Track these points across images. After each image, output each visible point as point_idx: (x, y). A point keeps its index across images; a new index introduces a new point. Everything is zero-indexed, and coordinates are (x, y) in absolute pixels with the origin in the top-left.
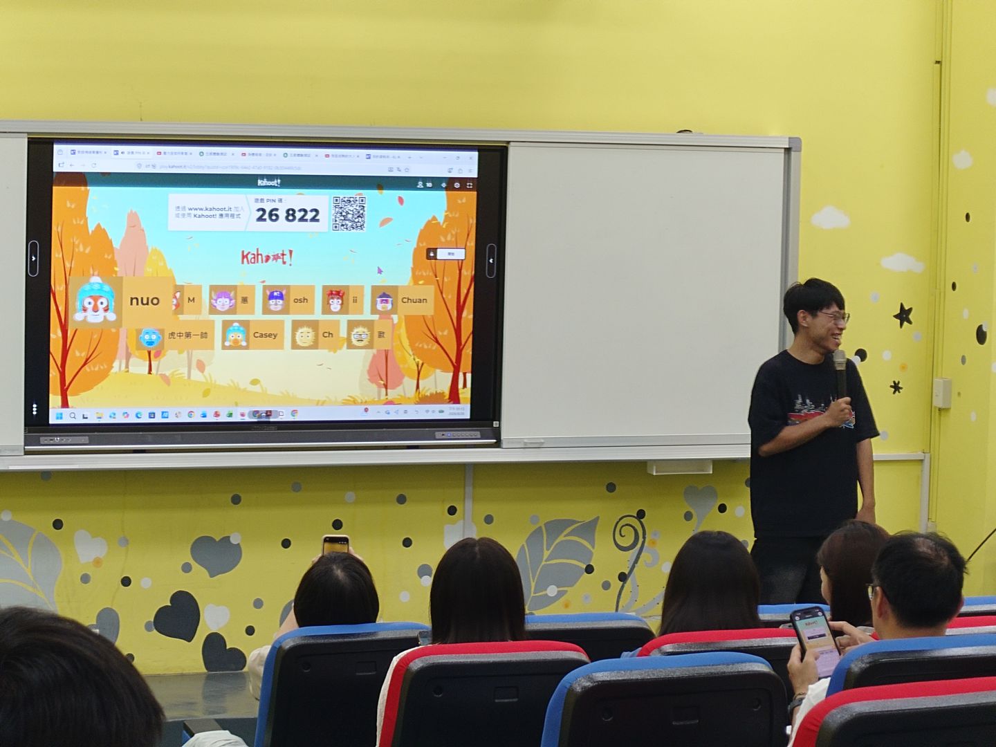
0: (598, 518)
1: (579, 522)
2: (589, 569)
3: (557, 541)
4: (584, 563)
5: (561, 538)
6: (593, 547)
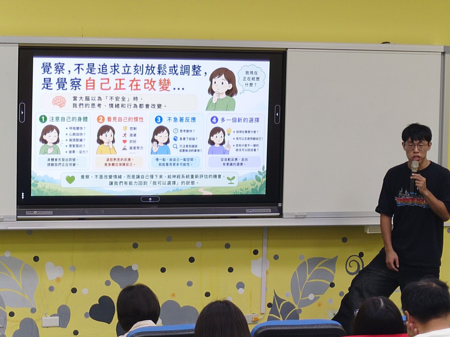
0: (337, 257)
1: (327, 259)
2: (332, 285)
3: (315, 269)
4: (329, 282)
5: (317, 268)
6: (335, 273)
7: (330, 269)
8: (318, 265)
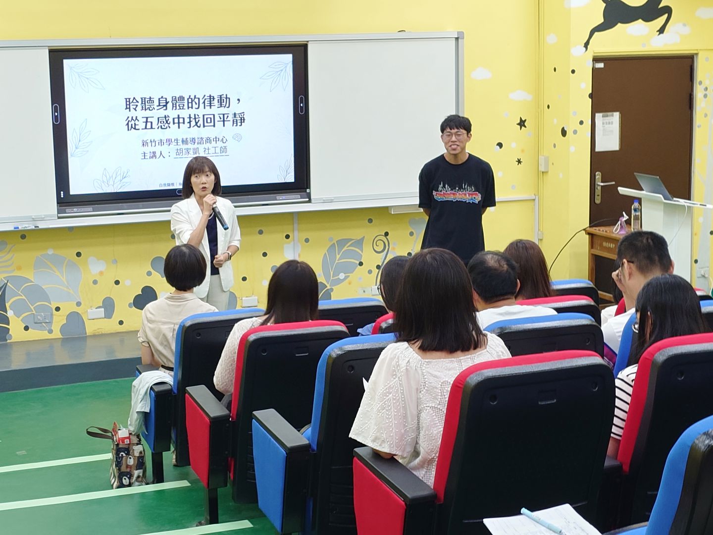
0: (364, 237)
1: (353, 240)
2: (361, 264)
3: (343, 250)
4: (358, 260)
5: (345, 248)
6: (362, 252)
7: (358, 248)
8: (347, 246)
